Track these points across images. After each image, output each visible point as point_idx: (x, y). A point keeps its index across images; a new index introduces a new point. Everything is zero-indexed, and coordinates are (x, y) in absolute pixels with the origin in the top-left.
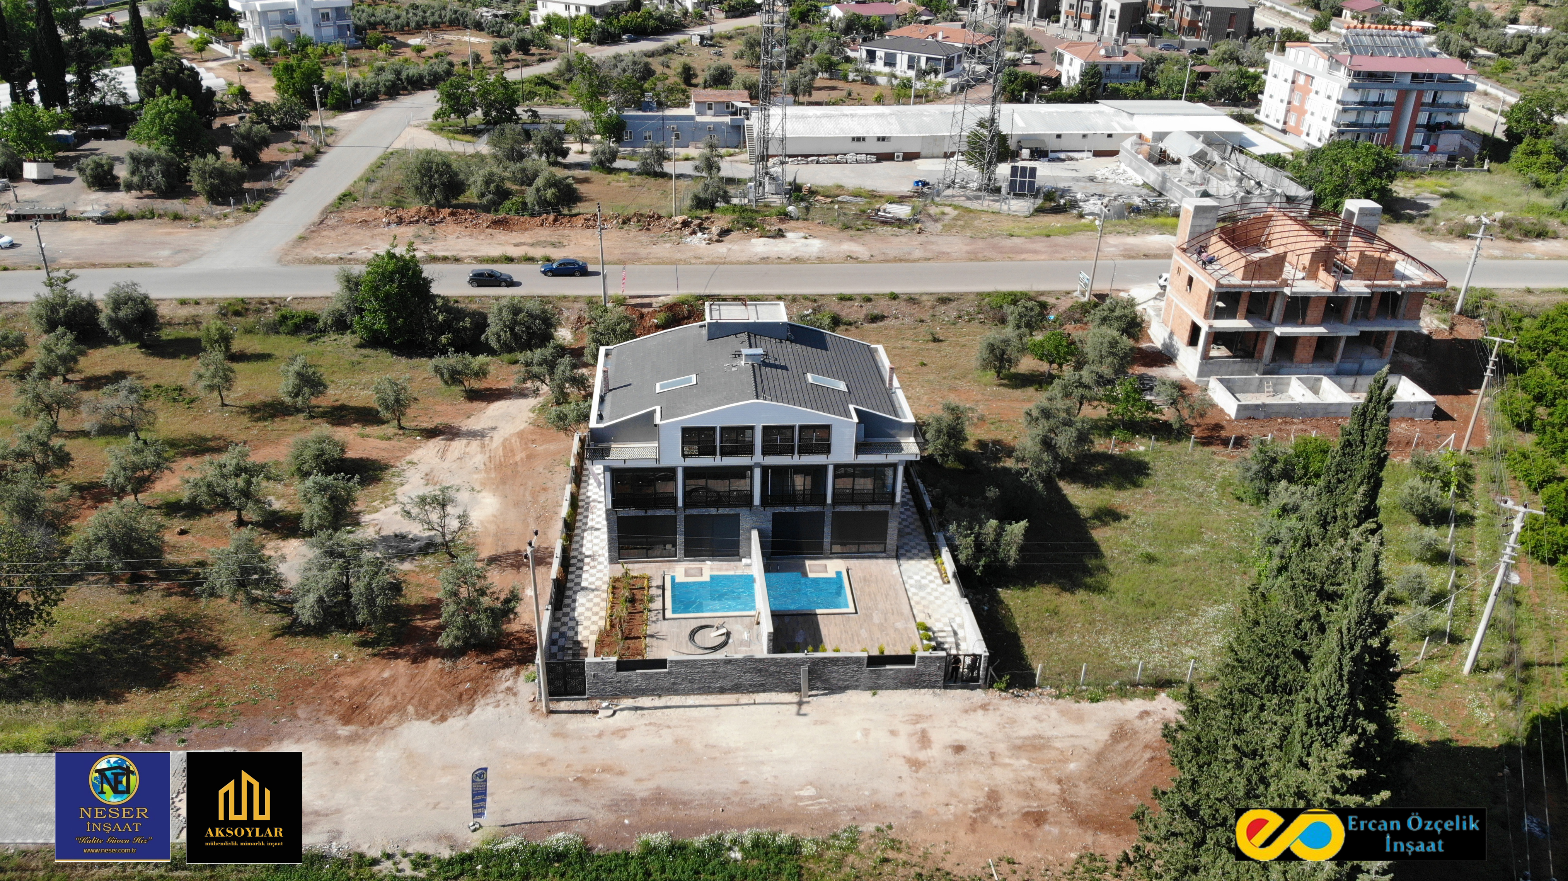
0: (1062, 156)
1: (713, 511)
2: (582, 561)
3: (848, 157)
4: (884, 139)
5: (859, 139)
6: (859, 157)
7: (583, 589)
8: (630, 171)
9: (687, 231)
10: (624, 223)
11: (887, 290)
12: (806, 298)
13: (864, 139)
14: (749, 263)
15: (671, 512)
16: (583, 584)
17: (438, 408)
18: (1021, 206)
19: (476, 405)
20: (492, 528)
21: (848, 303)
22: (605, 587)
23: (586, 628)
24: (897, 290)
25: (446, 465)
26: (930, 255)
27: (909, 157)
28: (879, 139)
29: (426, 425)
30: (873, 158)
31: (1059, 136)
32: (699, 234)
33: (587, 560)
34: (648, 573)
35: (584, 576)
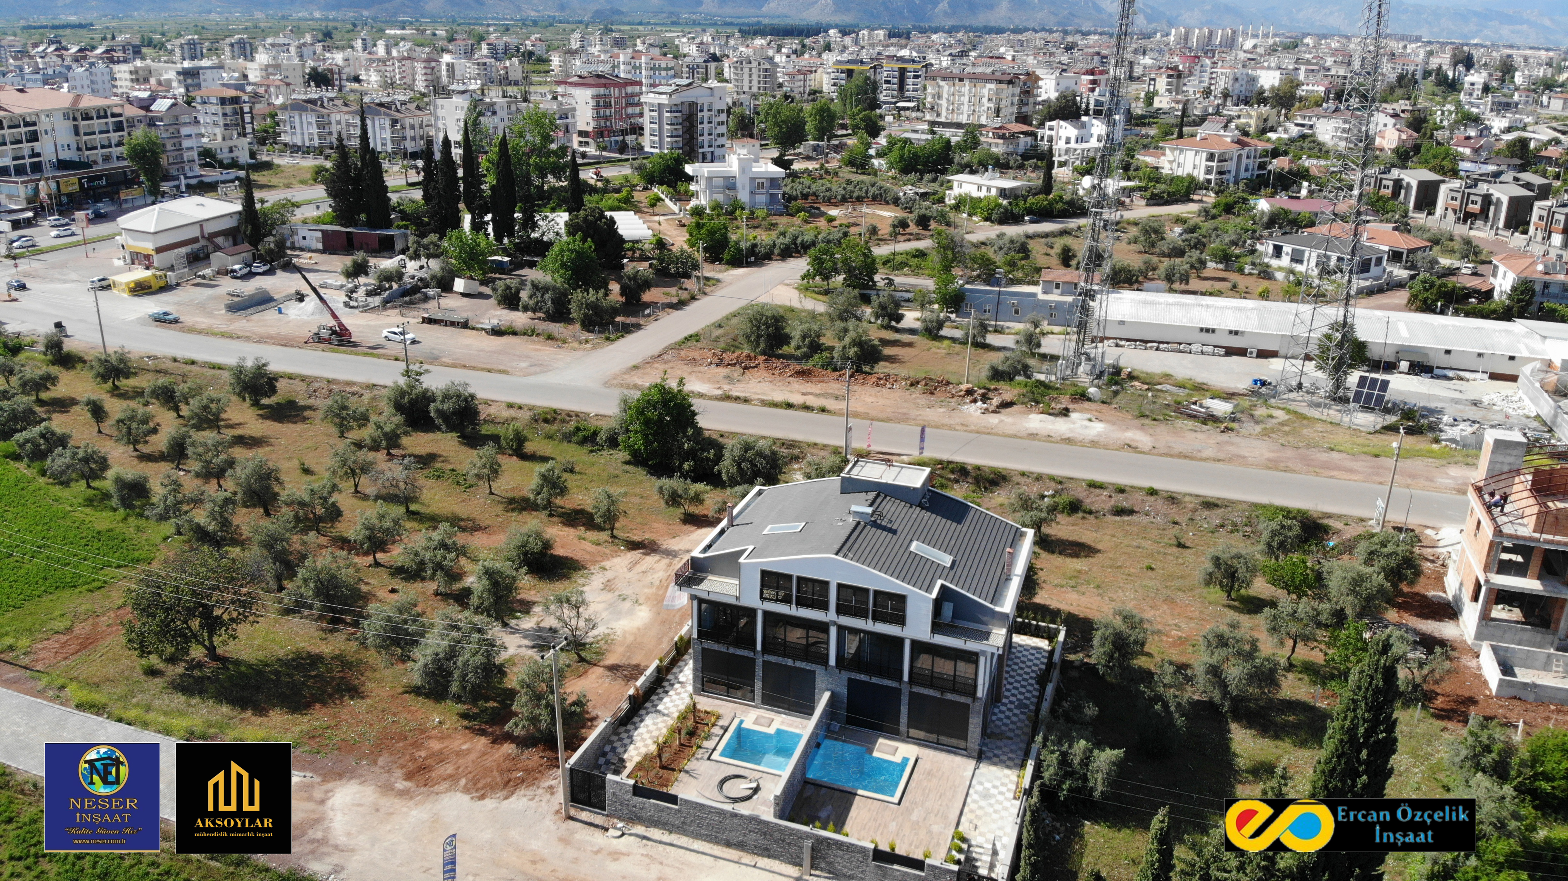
0: (1451, 374)
1: (790, 662)
2: (672, 685)
3: (1193, 347)
4: (1237, 333)
5: (1207, 330)
6: (1205, 348)
7: (659, 712)
8: (953, 340)
9: (968, 399)
10: (912, 385)
11: (1147, 484)
12: (1052, 478)
13: (1213, 331)
14: (1015, 436)
15: (751, 654)
16: (660, 707)
17: (655, 525)
18: (1366, 420)
19: (689, 528)
20: (630, 639)
21: (1097, 491)
22: (676, 715)
23: (636, 748)
24: (1156, 486)
25: (630, 575)
26: (1221, 456)
27: (1263, 354)
28: (1231, 332)
29: (636, 538)
30: (1222, 351)
31: (1448, 352)
32: (979, 403)
33: (677, 686)
34: (721, 711)
35: (666, 700)
